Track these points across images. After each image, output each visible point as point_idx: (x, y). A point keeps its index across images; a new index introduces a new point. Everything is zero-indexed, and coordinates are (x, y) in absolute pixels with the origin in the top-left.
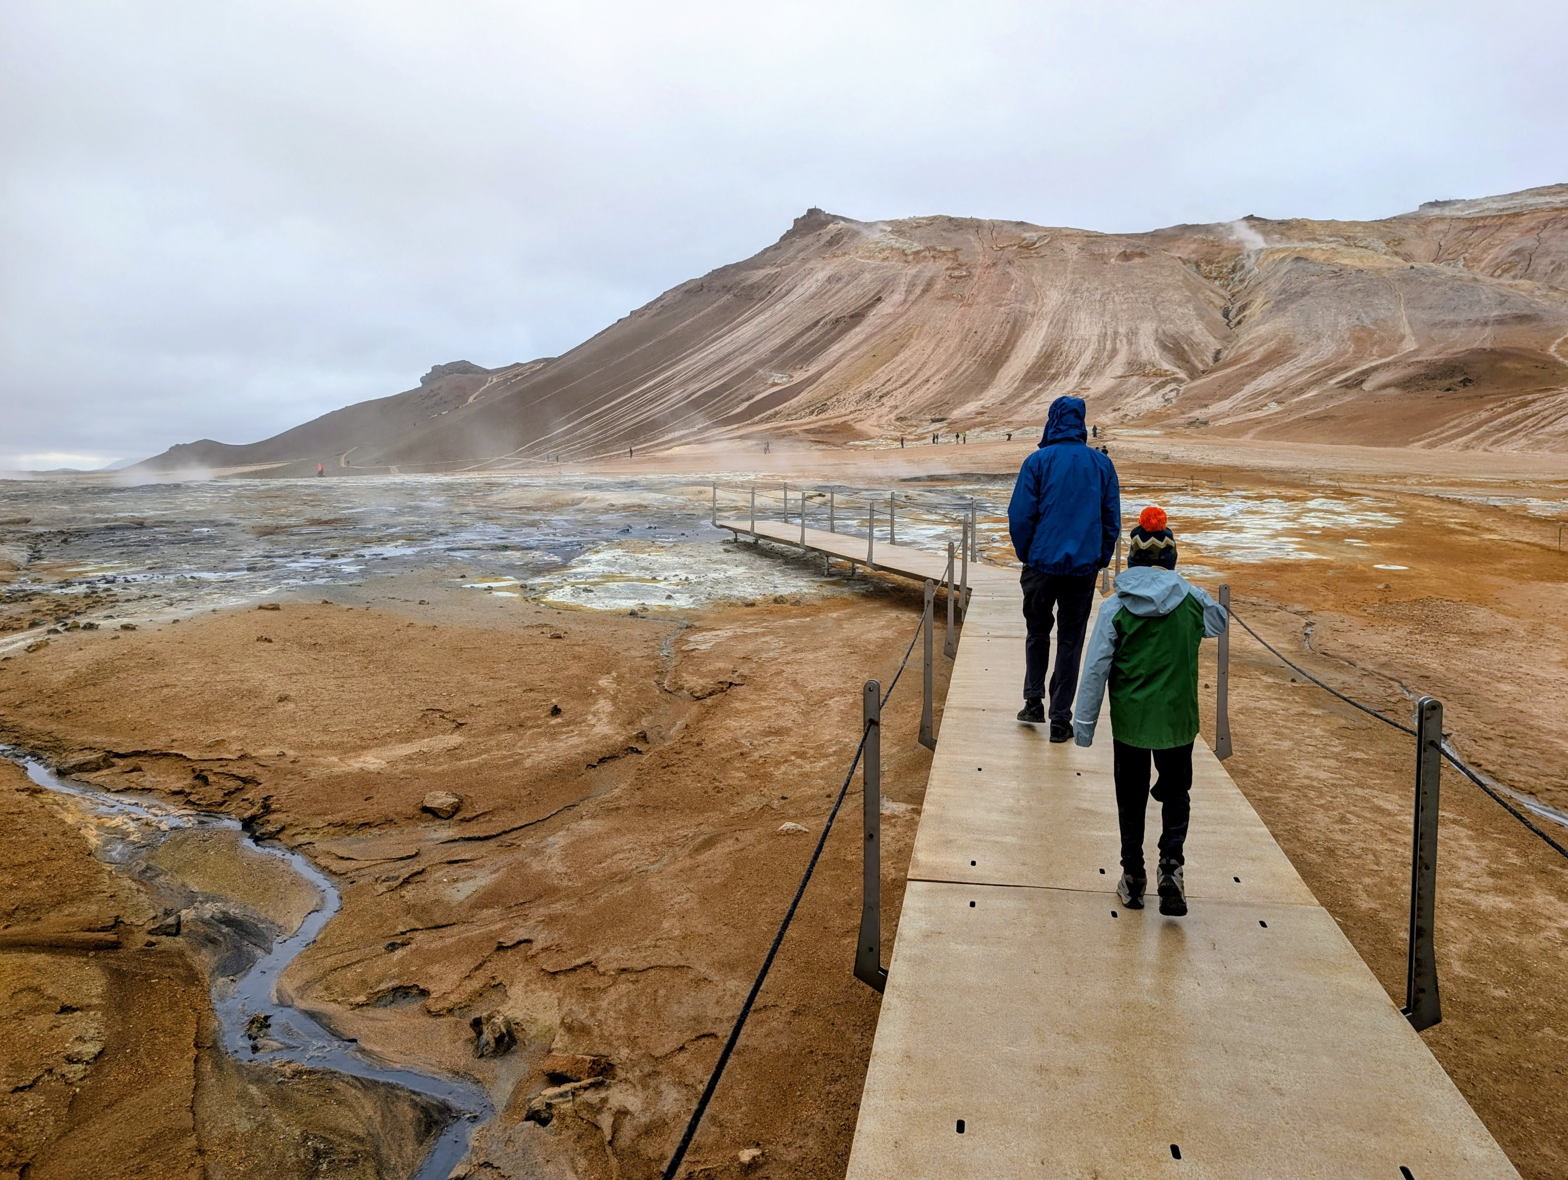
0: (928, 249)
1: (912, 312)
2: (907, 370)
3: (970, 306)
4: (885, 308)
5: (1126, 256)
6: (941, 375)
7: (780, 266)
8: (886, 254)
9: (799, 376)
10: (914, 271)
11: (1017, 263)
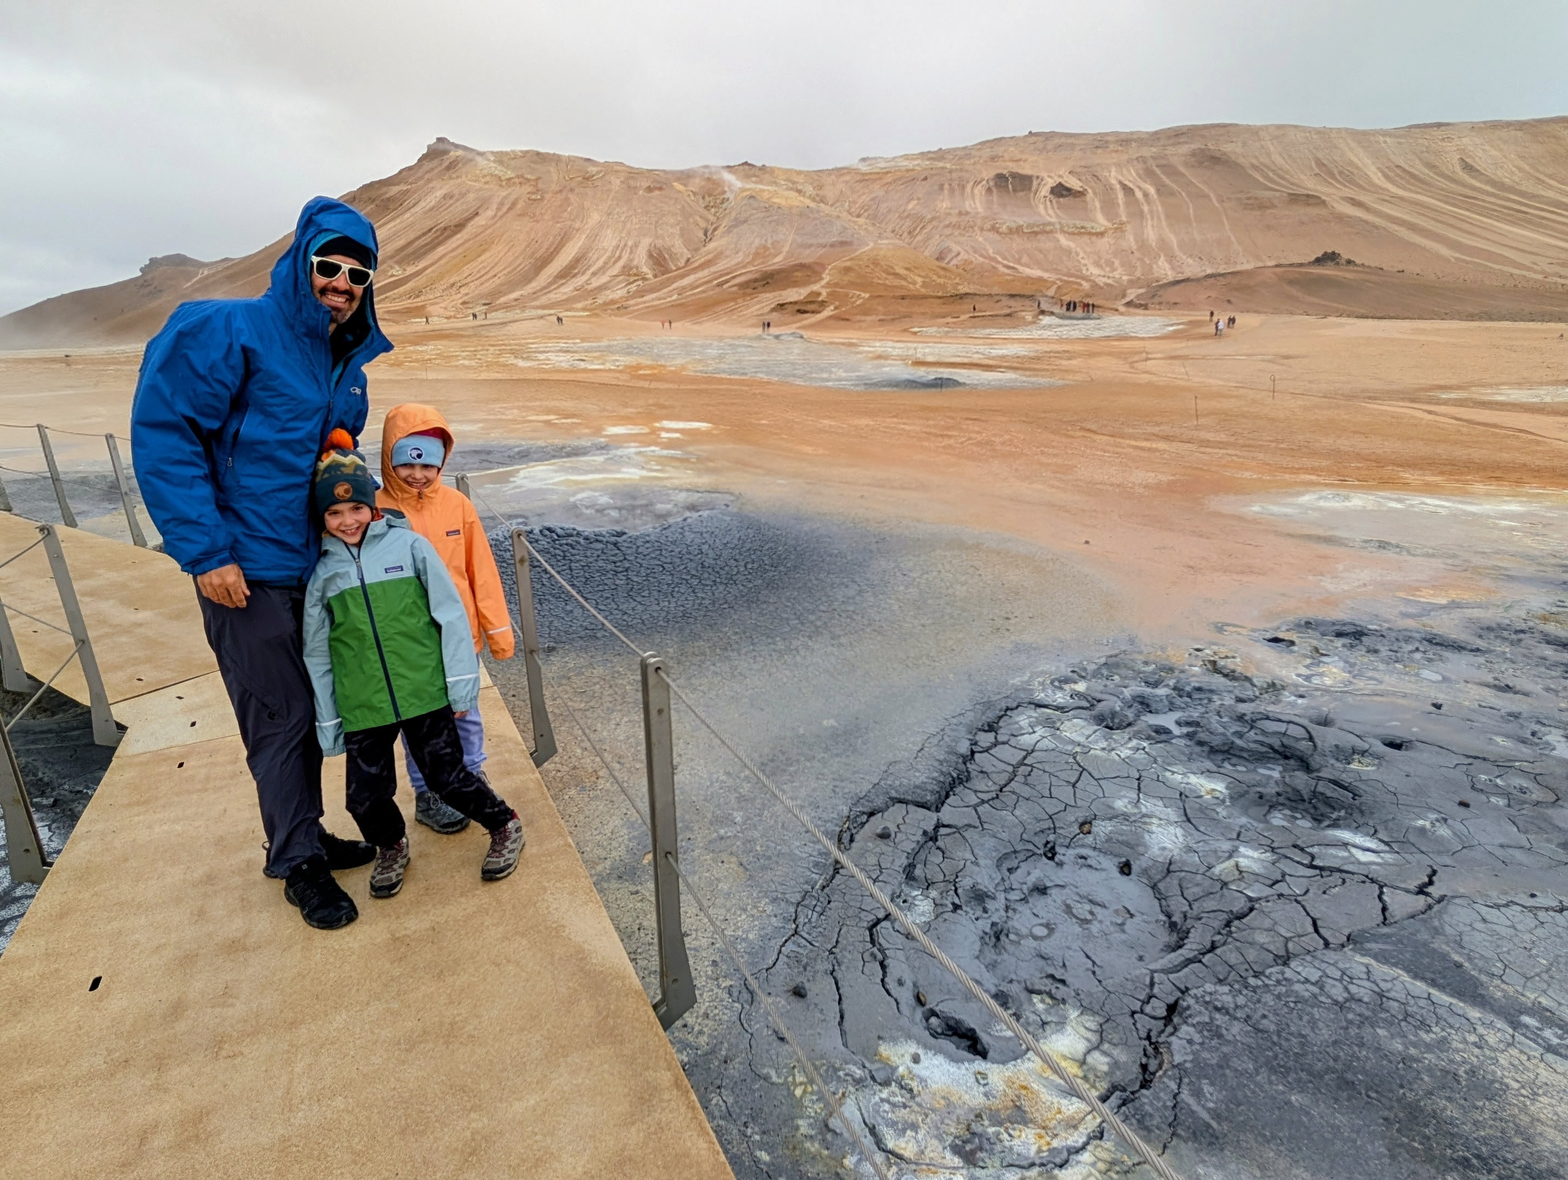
0: (518, 177)
1: (498, 224)
2: (485, 267)
3: (538, 222)
4: (480, 221)
5: (649, 189)
6: (505, 272)
7: (411, 184)
8: (488, 179)
9: (411, 270)
10: (504, 194)
11: (577, 190)
